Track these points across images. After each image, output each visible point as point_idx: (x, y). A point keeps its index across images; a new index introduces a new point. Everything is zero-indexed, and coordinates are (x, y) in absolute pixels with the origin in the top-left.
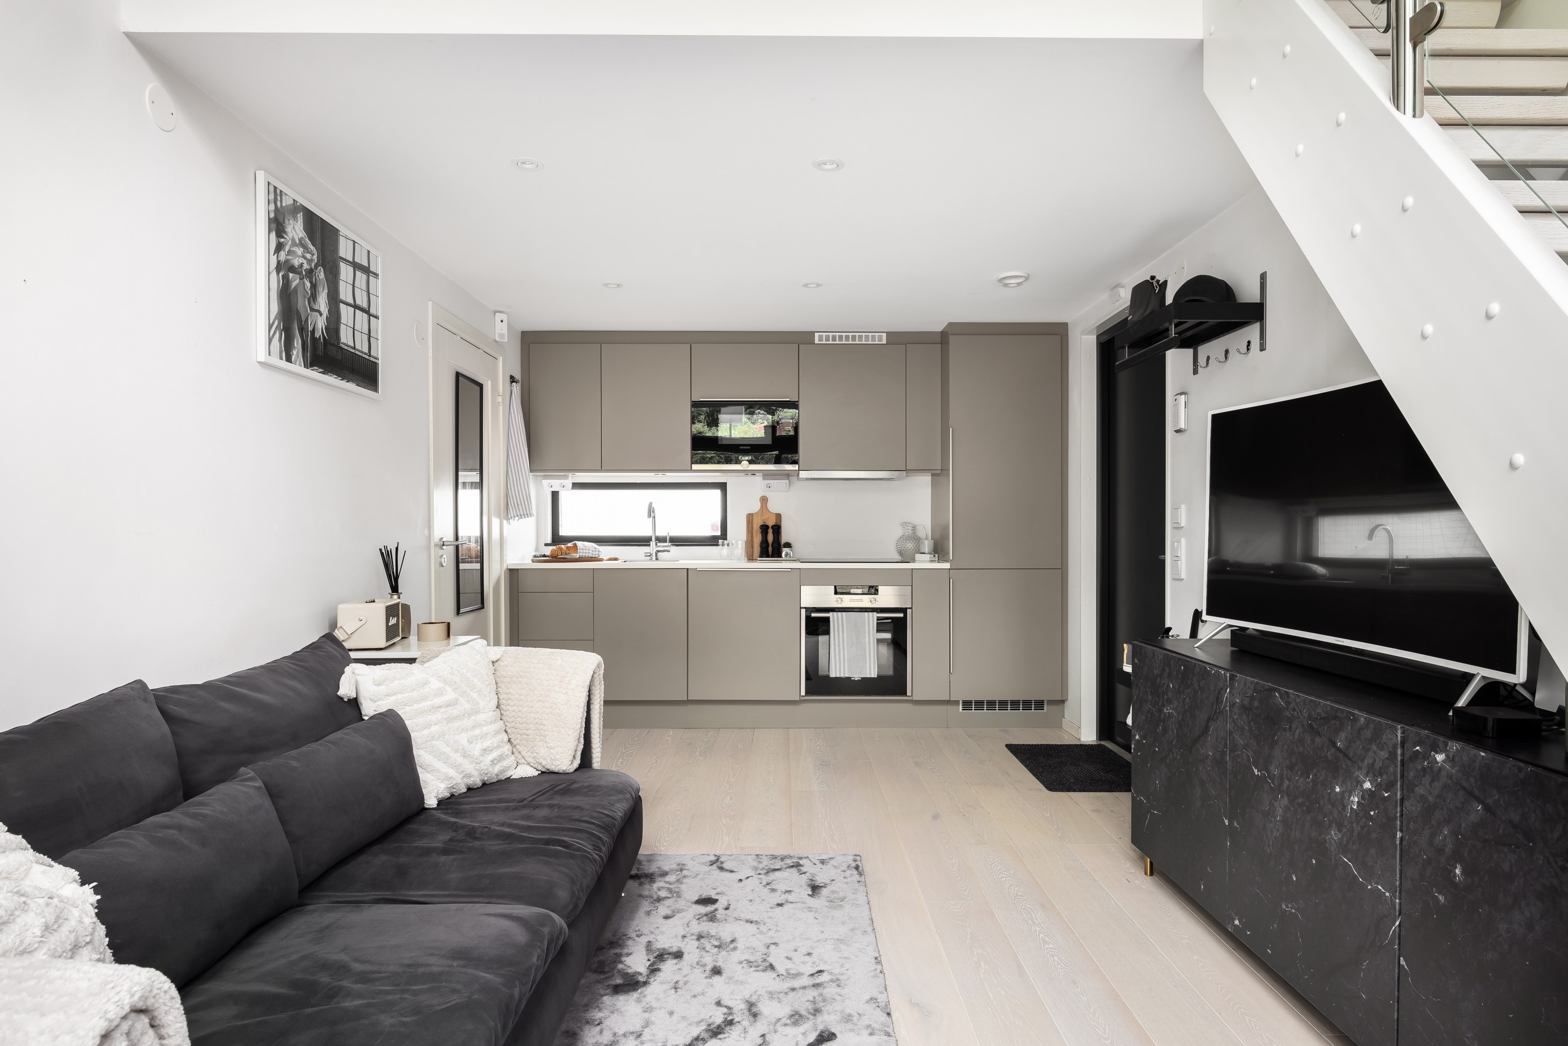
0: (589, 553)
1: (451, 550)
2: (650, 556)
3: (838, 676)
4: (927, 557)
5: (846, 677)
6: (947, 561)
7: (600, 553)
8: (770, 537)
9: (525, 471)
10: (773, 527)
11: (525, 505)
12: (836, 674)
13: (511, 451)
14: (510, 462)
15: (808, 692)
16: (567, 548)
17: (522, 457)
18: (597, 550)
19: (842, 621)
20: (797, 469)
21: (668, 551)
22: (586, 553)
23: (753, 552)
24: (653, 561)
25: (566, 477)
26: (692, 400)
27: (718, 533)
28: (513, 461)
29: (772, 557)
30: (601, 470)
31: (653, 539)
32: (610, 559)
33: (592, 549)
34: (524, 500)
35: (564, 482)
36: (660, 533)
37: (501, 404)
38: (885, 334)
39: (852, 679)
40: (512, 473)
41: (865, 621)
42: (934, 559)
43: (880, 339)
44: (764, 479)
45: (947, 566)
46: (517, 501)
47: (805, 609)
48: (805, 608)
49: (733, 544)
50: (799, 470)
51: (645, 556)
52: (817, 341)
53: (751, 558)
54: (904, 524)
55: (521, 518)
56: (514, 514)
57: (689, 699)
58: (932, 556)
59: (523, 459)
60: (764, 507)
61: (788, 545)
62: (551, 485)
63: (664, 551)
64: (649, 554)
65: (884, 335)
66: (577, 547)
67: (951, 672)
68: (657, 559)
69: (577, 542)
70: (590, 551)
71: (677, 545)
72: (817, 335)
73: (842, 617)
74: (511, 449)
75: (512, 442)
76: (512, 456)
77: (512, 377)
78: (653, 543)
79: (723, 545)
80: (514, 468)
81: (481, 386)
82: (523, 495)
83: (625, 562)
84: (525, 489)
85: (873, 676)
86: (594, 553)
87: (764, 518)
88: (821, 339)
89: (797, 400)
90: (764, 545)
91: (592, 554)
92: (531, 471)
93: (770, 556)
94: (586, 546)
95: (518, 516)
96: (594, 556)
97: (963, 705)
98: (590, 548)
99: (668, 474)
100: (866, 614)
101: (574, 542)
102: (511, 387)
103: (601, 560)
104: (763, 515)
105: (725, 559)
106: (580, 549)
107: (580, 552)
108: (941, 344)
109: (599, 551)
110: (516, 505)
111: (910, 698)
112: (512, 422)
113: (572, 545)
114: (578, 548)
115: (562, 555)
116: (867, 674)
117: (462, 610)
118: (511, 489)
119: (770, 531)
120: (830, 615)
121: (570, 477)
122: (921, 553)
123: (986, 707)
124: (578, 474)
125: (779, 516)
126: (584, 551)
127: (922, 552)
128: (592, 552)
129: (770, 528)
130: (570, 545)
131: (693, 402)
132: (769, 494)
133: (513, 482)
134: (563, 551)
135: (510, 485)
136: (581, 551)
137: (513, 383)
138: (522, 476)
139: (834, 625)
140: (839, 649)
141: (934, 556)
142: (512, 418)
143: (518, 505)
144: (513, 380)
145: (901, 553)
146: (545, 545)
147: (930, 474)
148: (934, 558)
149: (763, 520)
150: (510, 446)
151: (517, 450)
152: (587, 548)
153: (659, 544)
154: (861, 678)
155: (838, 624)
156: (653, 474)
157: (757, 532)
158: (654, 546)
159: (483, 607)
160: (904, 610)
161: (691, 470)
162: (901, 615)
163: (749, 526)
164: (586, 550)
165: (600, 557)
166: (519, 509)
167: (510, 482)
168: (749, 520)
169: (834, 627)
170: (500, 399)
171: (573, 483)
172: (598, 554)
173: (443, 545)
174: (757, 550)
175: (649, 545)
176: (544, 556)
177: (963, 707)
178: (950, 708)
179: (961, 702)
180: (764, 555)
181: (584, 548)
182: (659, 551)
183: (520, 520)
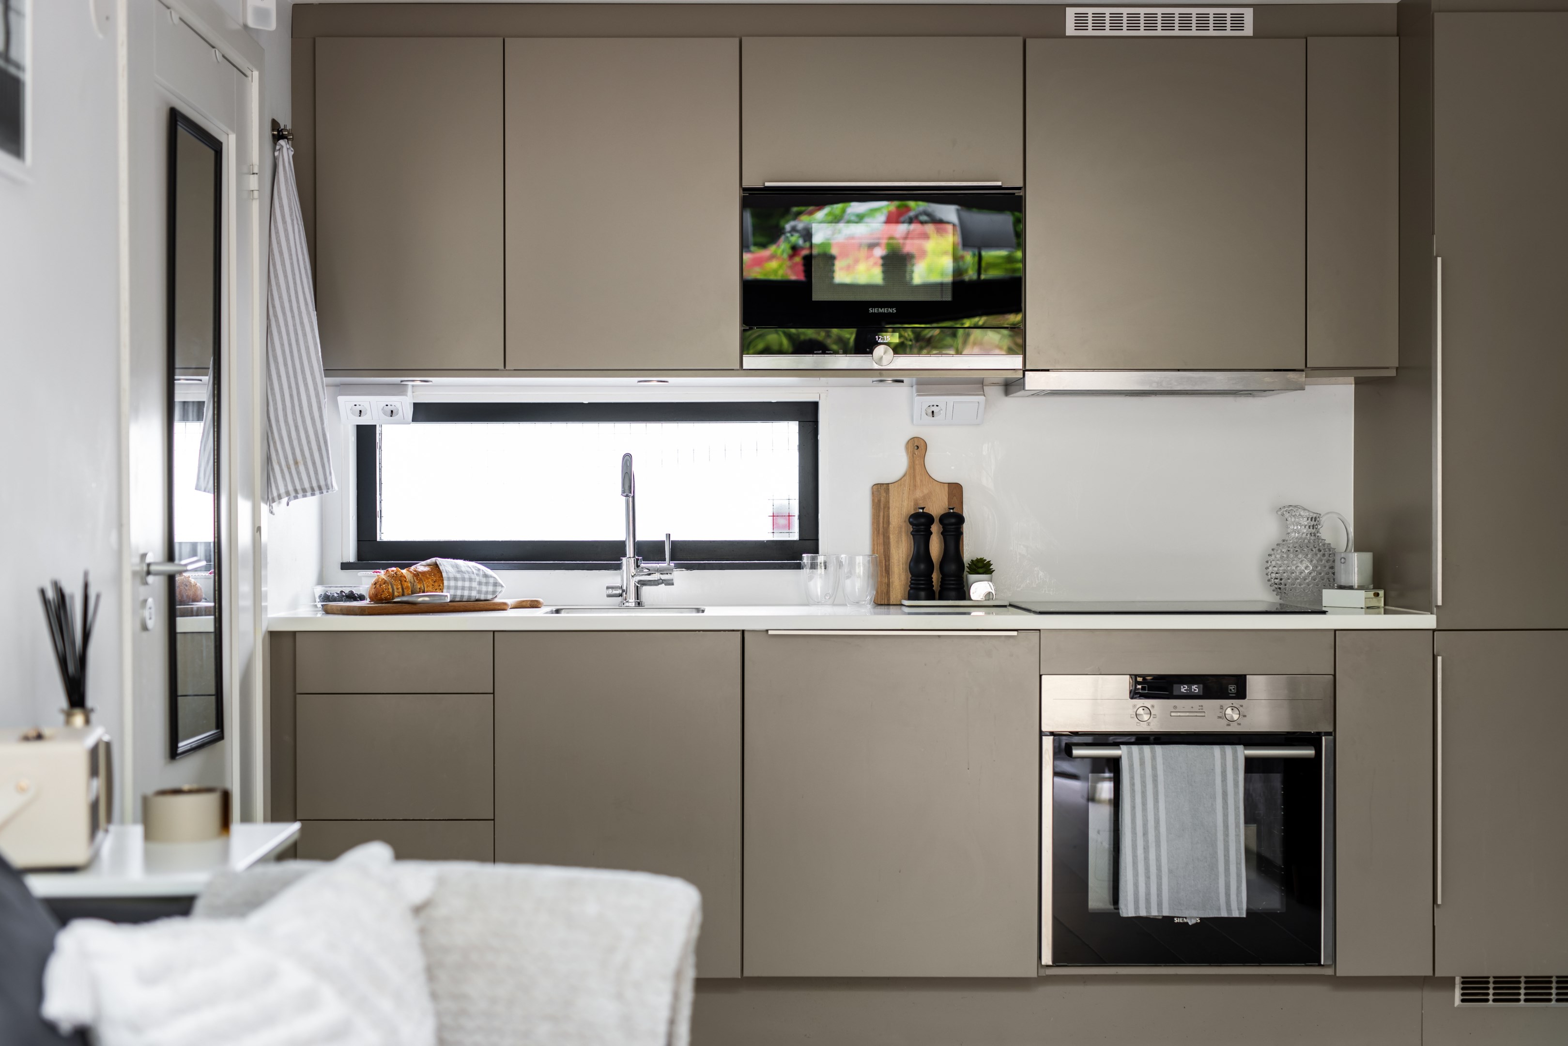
0: (470, 589)
1: (157, 583)
2: (621, 595)
3: (1143, 913)
4: (1360, 597)
5: (1164, 917)
6: (1426, 607)
7: (499, 589)
8: (936, 547)
9: (312, 373)
10: (943, 518)
11: (314, 463)
12: (1137, 907)
13: (277, 321)
14: (274, 350)
15: (1059, 958)
16: (417, 575)
17: (305, 335)
18: (491, 580)
19: (1154, 768)
20: (1020, 366)
21: (669, 583)
22: (463, 588)
23: (888, 585)
24: (628, 608)
25: (400, 389)
26: (745, 185)
27: (794, 535)
28: (282, 345)
29: (940, 599)
30: (504, 369)
31: (630, 550)
32: (520, 605)
33: (478, 579)
34: (310, 449)
35: (394, 401)
36: (647, 533)
37: (256, 194)
38: (1252, 9)
39: (1176, 920)
40: (279, 376)
41: (1213, 770)
42: (1374, 602)
43: (1238, 22)
44: (920, 393)
45: (1428, 621)
46: (294, 454)
47: (1051, 738)
48: (1052, 734)
49: (840, 564)
50: (1025, 371)
51: (609, 596)
52: (1070, 30)
53: (883, 601)
54: (1286, 511)
55: (296, 497)
56: (286, 486)
57: (745, 975)
58: (1371, 594)
59: (306, 342)
60: (917, 467)
61: (983, 567)
62: (358, 408)
63: (656, 583)
64: (620, 591)
65: (1248, 14)
66: (440, 572)
67: (1439, 902)
68: (639, 604)
69: (440, 561)
70: (475, 585)
71: (689, 567)
72: (1070, 13)
73: (1154, 758)
74: (276, 316)
75: (280, 298)
76: (280, 332)
77: (275, 124)
78: (628, 562)
79: (813, 566)
80: (286, 365)
81: (216, 147)
82: (307, 437)
83: (557, 611)
84: (313, 419)
85: (1235, 914)
86: (484, 588)
87: (918, 494)
88: (1081, 21)
89: (1021, 185)
90: (922, 566)
91: (479, 592)
92: (328, 371)
93: (937, 596)
94: (463, 569)
95: (288, 494)
96: (482, 597)
97: (1463, 989)
98: (473, 576)
99: (672, 380)
100: (1217, 750)
101: (433, 560)
102: (274, 150)
103: (501, 607)
104: (915, 486)
105: (818, 603)
106: (449, 579)
107: (449, 588)
108: (1398, 35)
109: (496, 584)
110: (291, 462)
111: (1329, 972)
112: (279, 243)
113: (426, 569)
114: (444, 575)
115: (403, 595)
116: (1219, 909)
117: (183, 745)
118: (277, 421)
119: (935, 528)
120: (1120, 752)
121: (410, 389)
122: (1341, 587)
123: (1526, 994)
124: (435, 380)
125: (955, 490)
126: (460, 584)
127: (1343, 583)
128: (477, 587)
129: (936, 521)
130: (421, 567)
131: (745, 190)
132: (928, 432)
133: (283, 401)
134: (405, 585)
135: (276, 410)
136: (452, 583)
137: (282, 142)
138: (306, 385)
139: (1132, 778)
140: (1146, 841)
141: (1377, 595)
142: (277, 233)
143: (296, 463)
144: (278, 134)
145: (1279, 586)
146: (342, 568)
147: (1352, 380)
148: (1375, 600)
149: (916, 502)
150: (274, 307)
151: (293, 317)
152: (466, 576)
153: (643, 565)
154: (1201, 919)
155: (1143, 776)
156: (634, 380)
157: (900, 532)
158: (633, 571)
159: (220, 737)
160: (1312, 740)
161: (741, 370)
162: (1310, 752)
163: (879, 516)
164: (464, 580)
165: (497, 600)
166: (298, 473)
167: (275, 404)
168: (879, 501)
169: (1133, 785)
170: (253, 182)
171: (415, 404)
172: (494, 592)
173: (149, 573)
174: (900, 578)
175: (618, 567)
176: (351, 597)
177: (1463, 994)
178: (1431, 996)
179: (1458, 980)
180: (923, 594)
181: (459, 576)
182: (643, 583)
183: (293, 503)
